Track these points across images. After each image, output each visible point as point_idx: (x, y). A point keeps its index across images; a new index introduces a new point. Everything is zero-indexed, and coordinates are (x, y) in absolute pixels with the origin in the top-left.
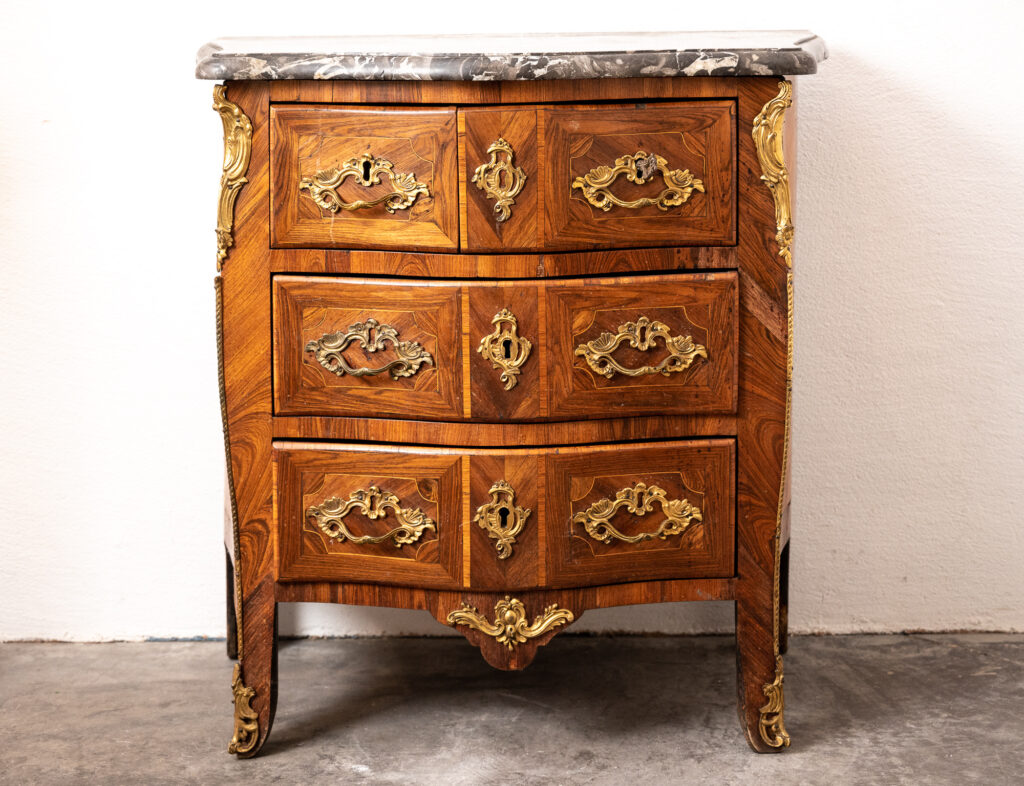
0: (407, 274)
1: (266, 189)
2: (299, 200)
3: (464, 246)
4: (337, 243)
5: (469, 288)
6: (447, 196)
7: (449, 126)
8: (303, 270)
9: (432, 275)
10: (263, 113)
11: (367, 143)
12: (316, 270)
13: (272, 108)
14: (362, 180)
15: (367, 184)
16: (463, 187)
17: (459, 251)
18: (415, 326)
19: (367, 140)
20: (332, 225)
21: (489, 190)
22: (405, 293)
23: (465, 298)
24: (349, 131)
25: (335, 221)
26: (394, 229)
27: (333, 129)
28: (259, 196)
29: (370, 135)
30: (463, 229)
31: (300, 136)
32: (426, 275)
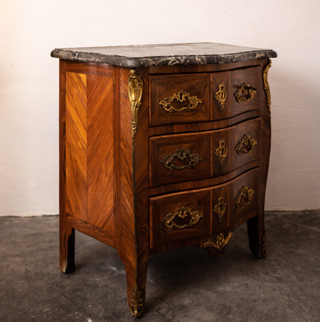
0: (192, 131)
1: (147, 106)
2: (159, 109)
3: (211, 119)
4: (171, 123)
5: (213, 133)
6: (207, 103)
7: (207, 79)
8: (158, 134)
9: (200, 130)
10: (146, 78)
11: (180, 87)
12: (163, 133)
13: (149, 76)
14: (180, 100)
15: (182, 101)
16: (211, 99)
17: (210, 121)
18: (196, 148)
19: (181, 85)
20: (169, 117)
21: (219, 100)
22: (193, 138)
23: (211, 137)
24: (175, 83)
25: (170, 115)
26: (189, 116)
27: (169, 82)
28: (145, 109)
29: (182, 84)
30: (211, 114)
31: (159, 86)
32: (198, 130)
